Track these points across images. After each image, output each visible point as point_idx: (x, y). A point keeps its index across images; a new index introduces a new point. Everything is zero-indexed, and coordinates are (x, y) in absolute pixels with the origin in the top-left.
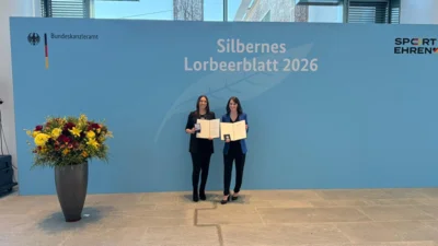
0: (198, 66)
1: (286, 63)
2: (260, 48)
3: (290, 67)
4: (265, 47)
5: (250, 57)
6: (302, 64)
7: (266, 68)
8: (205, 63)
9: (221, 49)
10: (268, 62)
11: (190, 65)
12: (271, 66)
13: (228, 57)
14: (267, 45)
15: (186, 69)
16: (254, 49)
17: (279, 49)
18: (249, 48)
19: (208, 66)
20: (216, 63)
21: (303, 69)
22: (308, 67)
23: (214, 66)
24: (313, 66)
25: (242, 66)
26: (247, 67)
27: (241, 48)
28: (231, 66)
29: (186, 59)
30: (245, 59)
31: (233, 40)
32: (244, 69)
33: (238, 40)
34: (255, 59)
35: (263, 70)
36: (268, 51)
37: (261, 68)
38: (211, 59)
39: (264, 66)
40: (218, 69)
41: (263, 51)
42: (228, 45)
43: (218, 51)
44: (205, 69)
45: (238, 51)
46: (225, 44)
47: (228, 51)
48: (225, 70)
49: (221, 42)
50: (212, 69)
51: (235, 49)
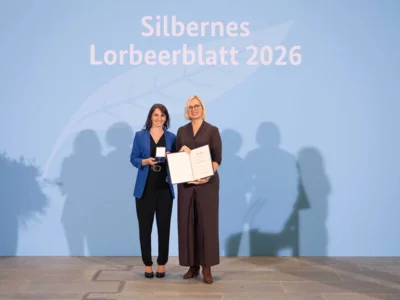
0: (110, 58)
1: (252, 51)
2: (208, 29)
3: (258, 58)
4: (218, 27)
5: (192, 43)
6: (277, 54)
7: (219, 61)
8: (122, 53)
9: (148, 31)
10: (223, 52)
11: (99, 57)
12: (228, 57)
13: (156, 44)
14: (220, 24)
15: (93, 62)
16: (199, 31)
17: (240, 31)
18: (191, 29)
19: (127, 57)
20: (139, 52)
21: (278, 62)
22: (286, 59)
23: (136, 57)
24: (295, 57)
25: (180, 57)
26: (189, 58)
27: (178, 28)
28: (163, 57)
29: (93, 47)
30: (185, 46)
31: (165, 18)
32: (185, 62)
33: (174, 18)
34: (200, 46)
35: (215, 63)
36: (222, 34)
37: (211, 60)
38: (132, 46)
39: (215, 58)
40: (143, 62)
41: (213, 34)
42: (158, 24)
43: (143, 34)
44: (122, 62)
45: (174, 33)
46: (152, 23)
47: (158, 34)
48: (153, 63)
49: (147, 21)
50: (132, 62)
51: (170, 31)
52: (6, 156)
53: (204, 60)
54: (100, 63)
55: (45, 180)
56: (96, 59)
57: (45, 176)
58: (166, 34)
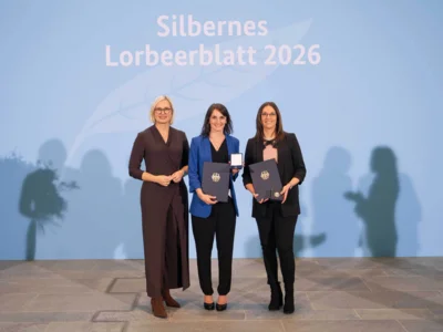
0: (126, 58)
1: (270, 50)
2: (225, 28)
3: (276, 57)
4: (235, 27)
5: (210, 43)
6: (295, 54)
7: (236, 61)
8: (138, 54)
9: (163, 31)
10: (240, 51)
11: (115, 58)
12: (245, 57)
13: (173, 44)
14: (238, 23)
15: (109, 63)
16: (216, 30)
17: (257, 30)
18: (208, 28)
19: (143, 58)
20: (155, 53)
21: (297, 62)
22: (305, 58)
23: (152, 58)
24: (314, 56)
25: (197, 57)
26: (206, 58)
27: (195, 28)
28: (180, 58)
29: (108, 48)
30: (202, 46)
31: (182, 17)
32: (202, 63)
33: (190, 17)
34: (217, 46)
35: (232, 63)
36: (239, 33)
37: (229, 61)
38: (148, 47)
39: (232, 58)
40: (160, 63)
41: (231, 33)
42: (174, 24)
43: (159, 34)
44: (138, 63)
45: (191, 34)
46: (169, 23)
47: (175, 34)
48: (170, 64)
49: (163, 21)
50: (148, 63)
51: (186, 30)
52: (23, 160)
53: (221, 59)
54: (116, 64)
55: (63, 183)
56: (112, 61)
57: (61, 179)
58: (183, 34)
